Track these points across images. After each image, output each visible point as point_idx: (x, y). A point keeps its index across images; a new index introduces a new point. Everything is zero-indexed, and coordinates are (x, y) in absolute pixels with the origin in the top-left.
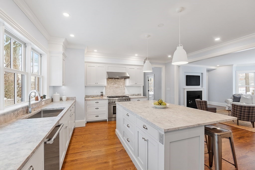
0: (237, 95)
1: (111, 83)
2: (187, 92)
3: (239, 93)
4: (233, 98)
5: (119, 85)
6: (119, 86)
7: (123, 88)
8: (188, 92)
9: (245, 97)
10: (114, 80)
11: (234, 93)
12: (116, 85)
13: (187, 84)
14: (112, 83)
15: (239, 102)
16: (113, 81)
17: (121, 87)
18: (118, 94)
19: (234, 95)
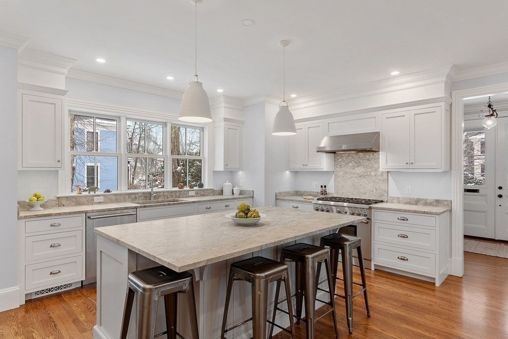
1: (348, 164)
5: (369, 170)
6: (368, 172)
7: (380, 178)
10: (355, 156)
12: (360, 170)
14: (350, 164)
16: (353, 157)
17: (373, 174)
18: (365, 194)
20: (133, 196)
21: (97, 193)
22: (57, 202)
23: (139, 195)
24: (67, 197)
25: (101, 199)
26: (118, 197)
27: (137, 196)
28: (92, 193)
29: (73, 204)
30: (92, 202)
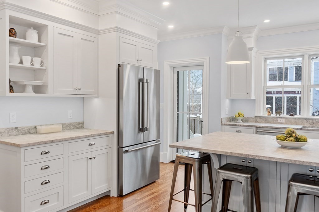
20: (311, 121)
21: (281, 116)
22: (254, 119)
23: (317, 120)
24: (260, 117)
25: (283, 121)
26: (297, 121)
27: (314, 121)
28: (278, 116)
29: (264, 122)
30: (276, 122)
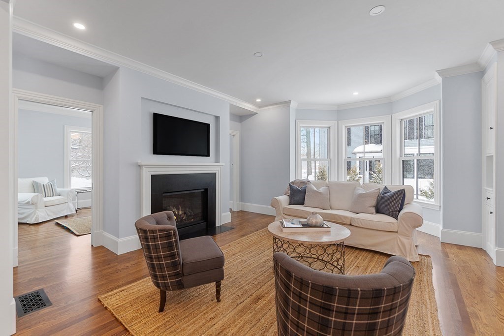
0: (298, 183)
2: (154, 178)
3: (303, 178)
4: (290, 192)
8: (156, 180)
9: (315, 189)
11: (292, 179)
13: (158, 149)
15: (302, 203)
19: (292, 182)
